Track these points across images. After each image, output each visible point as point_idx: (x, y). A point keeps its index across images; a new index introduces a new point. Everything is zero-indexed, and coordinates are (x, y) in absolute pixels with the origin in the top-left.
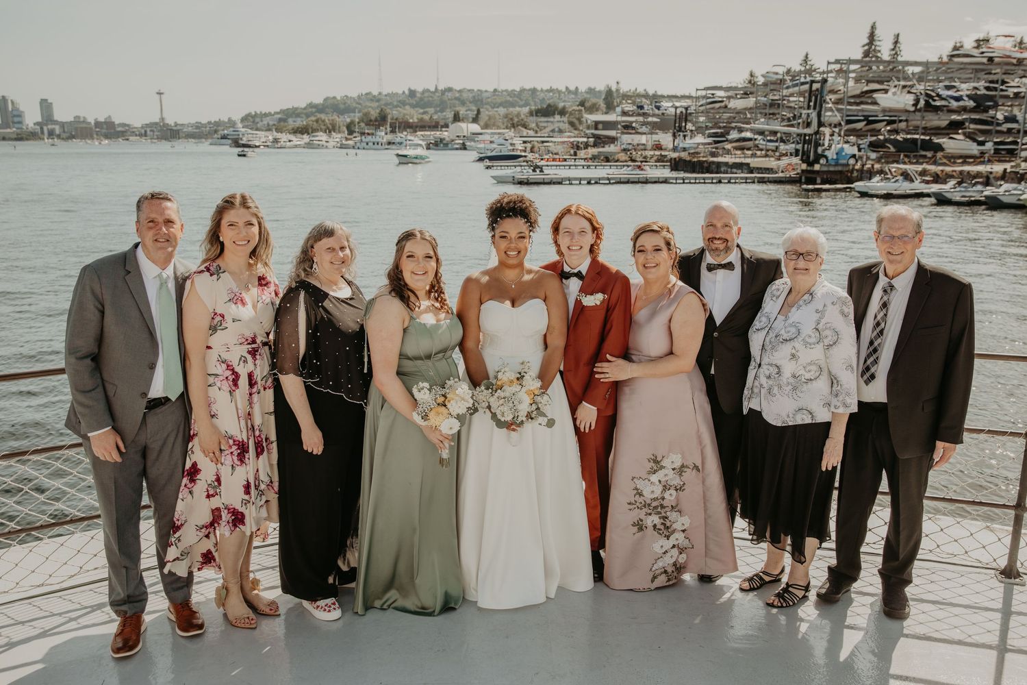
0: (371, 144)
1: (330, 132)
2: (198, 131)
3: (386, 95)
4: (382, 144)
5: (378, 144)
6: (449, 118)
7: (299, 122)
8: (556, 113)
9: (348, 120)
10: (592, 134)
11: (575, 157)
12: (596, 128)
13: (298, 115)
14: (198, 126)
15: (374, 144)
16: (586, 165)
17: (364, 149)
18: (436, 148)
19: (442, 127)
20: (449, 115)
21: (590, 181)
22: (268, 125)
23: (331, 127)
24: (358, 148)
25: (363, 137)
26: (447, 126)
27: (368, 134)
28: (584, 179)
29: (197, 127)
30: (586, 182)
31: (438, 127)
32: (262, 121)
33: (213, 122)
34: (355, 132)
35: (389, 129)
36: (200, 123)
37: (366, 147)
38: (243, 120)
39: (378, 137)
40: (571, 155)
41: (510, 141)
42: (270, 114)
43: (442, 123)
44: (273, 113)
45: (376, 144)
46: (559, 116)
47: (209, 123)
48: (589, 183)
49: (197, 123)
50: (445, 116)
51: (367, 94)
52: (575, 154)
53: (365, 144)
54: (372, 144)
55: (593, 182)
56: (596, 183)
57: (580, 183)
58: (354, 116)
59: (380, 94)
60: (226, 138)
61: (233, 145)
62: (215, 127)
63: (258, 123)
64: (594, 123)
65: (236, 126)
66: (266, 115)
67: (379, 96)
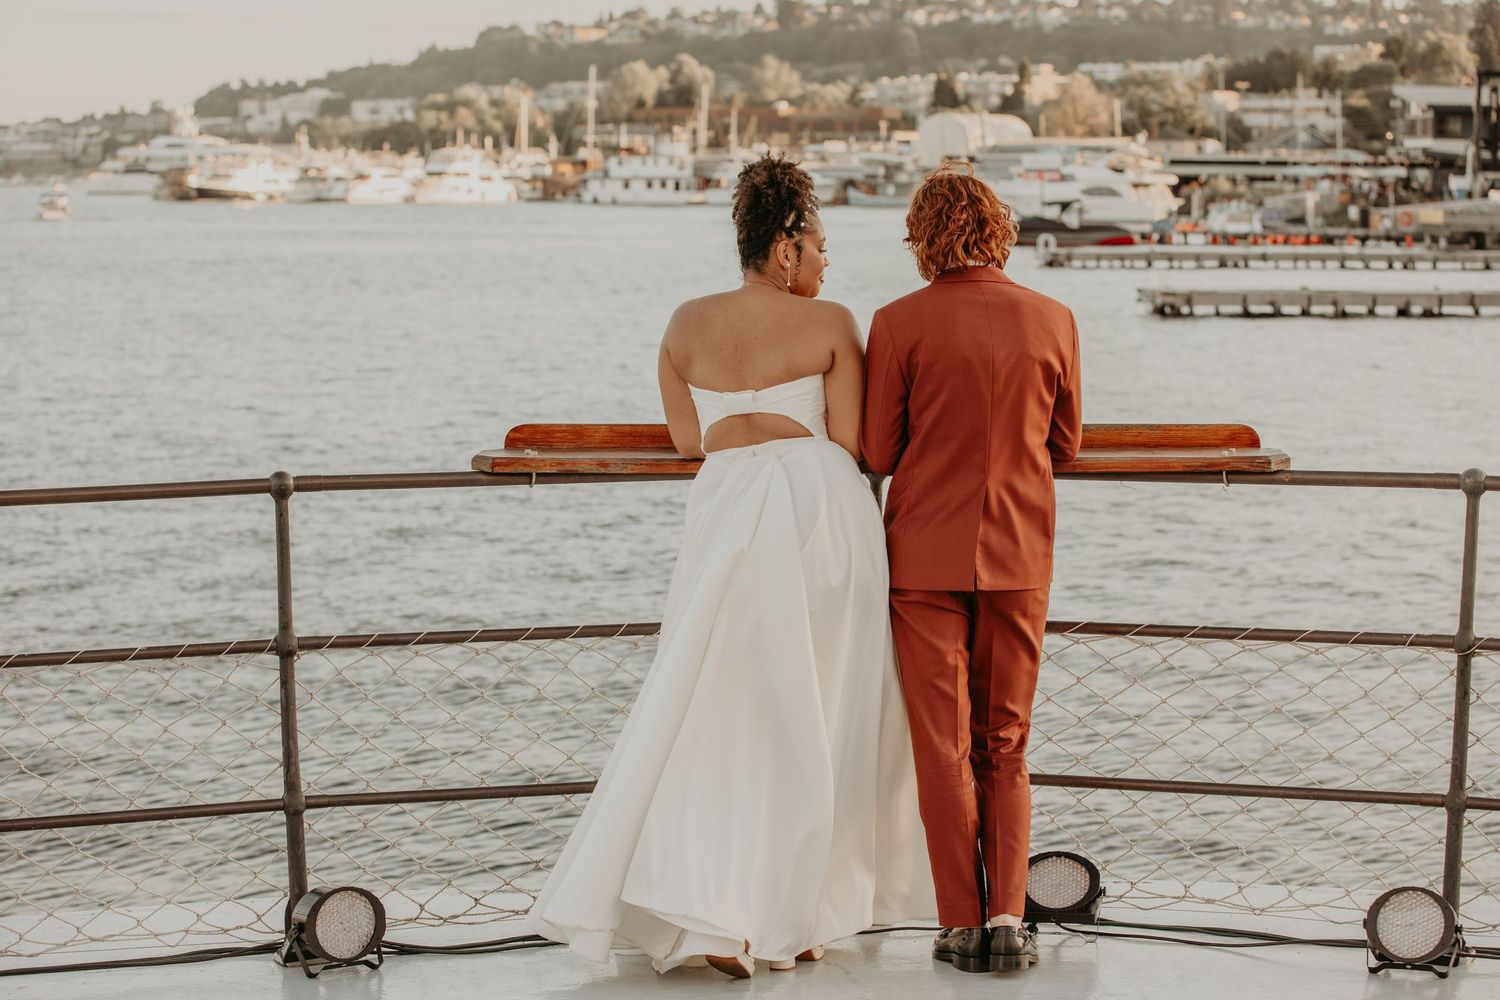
0: (638, 186)
1: (497, 145)
2: (46, 147)
3: (695, 20)
4: (677, 187)
5: (663, 185)
6: (917, 96)
7: (391, 111)
8: (1300, 79)
9: (560, 105)
10: (1426, 152)
11: (1360, 232)
12: (1440, 132)
13: (387, 92)
14: (53, 130)
15: (650, 185)
16: (1398, 258)
17: (614, 202)
18: (870, 199)
19: (894, 126)
20: (921, 86)
21: (1408, 304)
22: (284, 123)
23: (497, 126)
24: (595, 201)
25: (613, 162)
26: (908, 122)
27: (630, 151)
28: (1388, 298)
29: (49, 137)
30: (1392, 310)
31: (877, 128)
32: (263, 111)
33: (99, 115)
34: (584, 144)
35: (704, 135)
36: (58, 120)
37: (623, 195)
38: (203, 108)
39: (663, 162)
40: (1352, 225)
41: (1130, 175)
42: (291, 88)
43: (893, 111)
44: (301, 83)
45: (657, 184)
46: (1313, 92)
47: (89, 120)
48: (1403, 313)
49: (46, 120)
50: (904, 88)
51: (631, 15)
52: (1365, 221)
53: (619, 185)
54: (642, 184)
55: (1416, 309)
56: (1427, 314)
57: (1371, 313)
58: (584, 92)
59: (675, 14)
60: (142, 170)
61: (166, 192)
62: (106, 135)
63: (249, 117)
64: (1430, 115)
65: (176, 129)
66: (279, 91)
67: (676, 23)
